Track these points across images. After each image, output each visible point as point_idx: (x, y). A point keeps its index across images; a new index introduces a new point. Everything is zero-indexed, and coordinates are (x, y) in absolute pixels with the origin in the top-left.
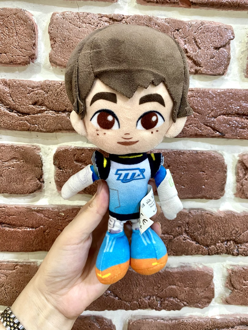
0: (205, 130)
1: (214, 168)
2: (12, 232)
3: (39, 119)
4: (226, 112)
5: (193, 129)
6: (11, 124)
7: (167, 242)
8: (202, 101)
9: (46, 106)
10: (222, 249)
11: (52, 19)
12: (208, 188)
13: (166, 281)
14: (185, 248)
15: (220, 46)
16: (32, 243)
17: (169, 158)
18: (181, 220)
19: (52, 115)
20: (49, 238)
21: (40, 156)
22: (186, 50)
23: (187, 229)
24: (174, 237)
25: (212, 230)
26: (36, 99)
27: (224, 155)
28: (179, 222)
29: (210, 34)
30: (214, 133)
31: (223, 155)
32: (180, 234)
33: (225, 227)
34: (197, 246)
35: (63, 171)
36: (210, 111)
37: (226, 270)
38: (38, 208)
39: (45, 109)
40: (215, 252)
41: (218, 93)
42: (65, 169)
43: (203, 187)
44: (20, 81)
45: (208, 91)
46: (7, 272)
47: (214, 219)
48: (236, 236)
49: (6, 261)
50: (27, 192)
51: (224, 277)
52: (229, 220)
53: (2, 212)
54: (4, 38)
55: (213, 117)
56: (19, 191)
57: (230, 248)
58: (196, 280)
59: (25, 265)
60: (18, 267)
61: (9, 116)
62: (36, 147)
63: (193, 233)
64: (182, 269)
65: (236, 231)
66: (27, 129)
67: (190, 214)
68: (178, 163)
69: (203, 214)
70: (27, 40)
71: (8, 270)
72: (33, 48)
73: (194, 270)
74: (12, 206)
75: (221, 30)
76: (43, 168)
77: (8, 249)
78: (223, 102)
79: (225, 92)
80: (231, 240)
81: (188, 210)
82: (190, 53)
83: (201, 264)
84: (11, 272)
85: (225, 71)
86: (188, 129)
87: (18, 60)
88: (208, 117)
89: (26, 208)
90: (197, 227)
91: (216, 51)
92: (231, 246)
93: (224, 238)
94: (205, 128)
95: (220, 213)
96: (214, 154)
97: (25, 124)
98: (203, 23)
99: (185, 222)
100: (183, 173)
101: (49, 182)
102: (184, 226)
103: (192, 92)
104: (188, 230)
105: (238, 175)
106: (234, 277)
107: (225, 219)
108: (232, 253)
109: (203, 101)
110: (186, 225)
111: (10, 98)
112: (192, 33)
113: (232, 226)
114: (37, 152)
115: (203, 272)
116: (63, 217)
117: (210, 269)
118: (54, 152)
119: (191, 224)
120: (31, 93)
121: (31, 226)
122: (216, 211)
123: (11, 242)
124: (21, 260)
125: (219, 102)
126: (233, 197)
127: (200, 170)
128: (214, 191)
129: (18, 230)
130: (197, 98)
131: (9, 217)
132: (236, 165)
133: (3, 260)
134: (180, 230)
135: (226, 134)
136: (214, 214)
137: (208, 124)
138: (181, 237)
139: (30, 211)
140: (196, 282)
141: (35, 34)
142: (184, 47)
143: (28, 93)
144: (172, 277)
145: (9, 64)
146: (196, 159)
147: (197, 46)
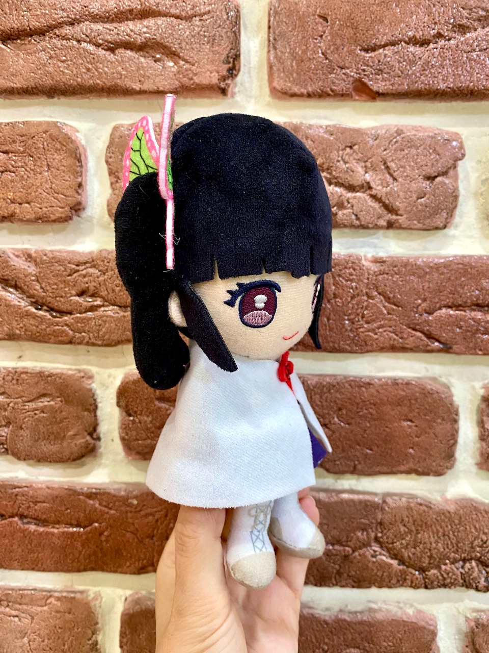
0: (411, 339)
1: (431, 412)
2: (41, 534)
3: (90, 322)
4: (453, 303)
5: (386, 336)
6: (38, 332)
7: (338, 560)
8: (402, 281)
9: (101, 297)
10: (454, 577)
11: (112, 137)
12: (420, 454)
13: (339, 638)
14: (376, 573)
15: (436, 174)
16: (77, 555)
17: (341, 393)
18: (366, 516)
19: (114, 315)
20: (110, 547)
21: (93, 391)
22: (368, 183)
23: (380, 535)
24: (354, 551)
25: (432, 537)
26: (84, 286)
27: (453, 386)
28: (363, 520)
29: (414, 151)
30: (430, 343)
31: (449, 385)
32: (367, 545)
33: (459, 531)
34: (400, 571)
35: (133, 420)
36: (419, 301)
37: (464, 619)
38: (88, 488)
39: (101, 303)
40: (438, 582)
41: (436, 264)
42: (139, 417)
43: (411, 450)
44: (54, 253)
45: (414, 263)
46: (32, 610)
47: (434, 516)
48: (483, 552)
49: (31, 588)
50: (69, 459)
51: (459, 634)
52: (467, 518)
53: (23, 496)
54: (25, 177)
55: (426, 312)
56: (54, 456)
57: (471, 575)
58: (400, 639)
59: (65, 597)
60: (52, 600)
61: (35, 317)
62: (85, 374)
63: (393, 543)
64: (372, 615)
65: (482, 540)
66: (67, 341)
67: (384, 505)
68: (358, 404)
69: (412, 505)
70: (67, 178)
71: (35, 605)
72: (78, 192)
73: (395, 618)
74: (41, 484)
75: (436, 143)
76: (99, 413)
77: (34, 566)
78: (446, 282)
79: (449, 263)
80: (471, 559)
81: (381, 497)
82: (376, 189)
83: (412, 606)
84: (39, 609)
85: (448, 221)
86: (376, 337)
87: (51, 215)
88: (417, 313)
89: (66, 489)
90: (400, 532)
91: (428, 183)
92: (473, 572)
93: (457, 555)
94: (411, 335)
95: (447, 503)
96: (430, 385)
97: (63, 331)
98: (400, 132)
99: (374, 521)
100: (368, 425)
101: (110, 438)
102: (374, 529)
103: (382, 266)
104: (382, 537)
105: (483, 427)
106: (482, 635)
107: (457, 517)
108: (474, 585)
109: (404, 282)
110: (377, 526)
111: (38, 284)
112: (379, 151)
113: (473, 530)
114: (86, 383)
115: (415, 623)
116: (136, 508)
117: (429, 616)
118: (118, 383)
119: (387, 526)
120: (75, 275)
121: (76, 523)
122: (439, 498)
123: (39, 553)
124: (58, 587)
125: (437, 283)
126: (474, 469)
127: (403, 418)
128: (433, 459)
129: (52, 530)
130: (392, 276)
131: (36, 505)
132: (478, 406)
133: (25, 585)
134: (365, 537)
135: (455, 347)
136: (434, 505)
137: (418, 327)
138: (368, 552)
139: (74, 495)
140: (401, 643)
141: (81, 166)
142: (362, 178)
143: (69, 275)
144: (352, 630)
145: (35, 222)
146: (394, 395)
147: (391, 175)
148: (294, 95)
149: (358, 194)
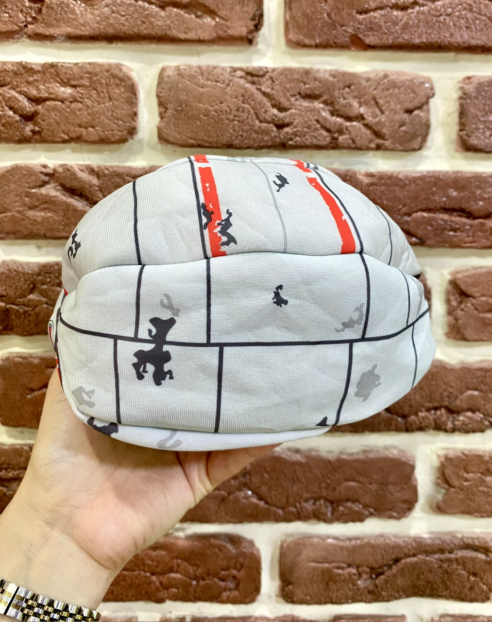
4: (426, 207)
10: (428, 421)
13: (339, 473)
15: (413, 108)
22: (362, 115)
30: (409, 239)
31: (424, 271)
34: (387, 417)
36: (401, 206)
37: (436, 457)
40: (416, 426)
41: (413, 178)
45: (396, 176)
48: (450, 401)
51: (433, 470)
55: (405, 214)
64: (365, 454)
65: (449, 392)
72: (133, 119)
73: (382, 456)
78: (421, 192)
79: (423, 177)
80: (441, 407)
82: (368, 120)
83: (396, 448)
85: (422, 144)
87: (112, 138)
88: (399, 215)
91: (407, 115)
92: (442, 417)
93: (430, 404)
98: (386, 76)
103: (372, 179)
105: (449, 304)
106: (449, 467)
108: (443, 428)
109: (389, 192)
111: (101, 193)
112: (370, 90)
115: (398, 459)
117: (409, 454)
125: (414, 192)
126: (444, 338)
130: (380, 187)
132: (446, 288)
135: (427, 241)
142: (357, 110)
144: (350, 467)
145: (98, 143)
147: (379, 109)
148: (305, 46)
149: (354, 123)
